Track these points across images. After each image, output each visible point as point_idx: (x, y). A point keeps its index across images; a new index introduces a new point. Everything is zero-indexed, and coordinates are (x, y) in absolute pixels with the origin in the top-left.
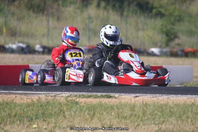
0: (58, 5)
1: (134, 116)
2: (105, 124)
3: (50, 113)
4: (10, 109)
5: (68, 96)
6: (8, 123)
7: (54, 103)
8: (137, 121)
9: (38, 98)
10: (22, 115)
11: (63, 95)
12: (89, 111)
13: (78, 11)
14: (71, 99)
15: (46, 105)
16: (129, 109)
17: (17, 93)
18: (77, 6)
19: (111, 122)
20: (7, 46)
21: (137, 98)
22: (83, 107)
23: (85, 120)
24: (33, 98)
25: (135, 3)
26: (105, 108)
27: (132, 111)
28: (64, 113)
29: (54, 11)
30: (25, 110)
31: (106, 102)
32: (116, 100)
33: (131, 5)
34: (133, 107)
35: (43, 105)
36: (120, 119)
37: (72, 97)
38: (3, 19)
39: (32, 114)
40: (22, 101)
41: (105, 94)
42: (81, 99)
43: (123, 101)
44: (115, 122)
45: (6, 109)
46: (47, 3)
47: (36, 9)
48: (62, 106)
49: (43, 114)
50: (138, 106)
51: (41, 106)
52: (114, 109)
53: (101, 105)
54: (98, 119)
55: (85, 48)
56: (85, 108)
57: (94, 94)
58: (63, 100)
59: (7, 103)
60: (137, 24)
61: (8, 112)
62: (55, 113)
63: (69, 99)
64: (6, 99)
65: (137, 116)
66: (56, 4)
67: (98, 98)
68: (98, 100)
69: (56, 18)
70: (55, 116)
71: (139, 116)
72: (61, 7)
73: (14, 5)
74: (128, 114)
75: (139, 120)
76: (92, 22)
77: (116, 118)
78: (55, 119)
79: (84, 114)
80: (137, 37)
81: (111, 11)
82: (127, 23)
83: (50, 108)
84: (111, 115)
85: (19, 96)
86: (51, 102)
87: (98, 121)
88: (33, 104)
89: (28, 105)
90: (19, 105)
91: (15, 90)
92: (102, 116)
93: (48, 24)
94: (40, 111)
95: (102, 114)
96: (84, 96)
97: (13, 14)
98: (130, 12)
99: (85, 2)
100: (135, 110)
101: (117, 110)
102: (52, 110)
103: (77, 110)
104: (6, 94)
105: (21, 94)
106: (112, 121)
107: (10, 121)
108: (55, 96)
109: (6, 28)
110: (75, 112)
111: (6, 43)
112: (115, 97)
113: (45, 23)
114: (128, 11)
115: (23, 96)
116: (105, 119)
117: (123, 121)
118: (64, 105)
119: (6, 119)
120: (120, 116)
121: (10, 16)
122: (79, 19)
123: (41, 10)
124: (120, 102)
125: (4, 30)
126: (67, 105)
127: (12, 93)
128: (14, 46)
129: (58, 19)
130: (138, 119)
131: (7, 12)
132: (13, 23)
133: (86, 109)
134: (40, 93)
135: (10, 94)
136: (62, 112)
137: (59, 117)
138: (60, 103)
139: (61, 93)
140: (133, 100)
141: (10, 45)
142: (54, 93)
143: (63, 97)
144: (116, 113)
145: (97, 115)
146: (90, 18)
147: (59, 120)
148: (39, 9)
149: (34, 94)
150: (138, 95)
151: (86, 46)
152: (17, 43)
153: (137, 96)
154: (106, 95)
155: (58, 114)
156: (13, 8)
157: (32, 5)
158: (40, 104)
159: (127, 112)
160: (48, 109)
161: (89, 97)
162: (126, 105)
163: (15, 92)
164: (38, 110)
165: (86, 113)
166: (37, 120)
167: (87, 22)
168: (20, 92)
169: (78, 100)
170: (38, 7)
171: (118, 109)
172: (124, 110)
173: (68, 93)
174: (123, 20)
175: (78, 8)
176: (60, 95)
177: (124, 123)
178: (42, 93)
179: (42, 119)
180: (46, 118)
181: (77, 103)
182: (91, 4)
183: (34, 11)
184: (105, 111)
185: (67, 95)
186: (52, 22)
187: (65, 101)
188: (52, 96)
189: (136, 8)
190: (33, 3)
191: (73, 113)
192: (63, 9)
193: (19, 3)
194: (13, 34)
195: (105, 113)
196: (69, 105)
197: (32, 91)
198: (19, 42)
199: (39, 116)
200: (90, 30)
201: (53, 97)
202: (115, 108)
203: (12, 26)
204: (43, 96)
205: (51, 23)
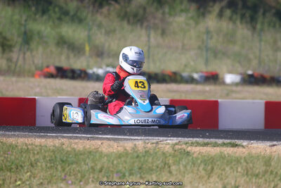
0: (164, 13)
1: (269, 173)
2: (228, 184)
3: (149, 167)
4: (94, 161)
5: (176, 144)
6: (90, 180)
7: (156, 153)
8: (273, 181)
9: (133, 146)
10: (111, 169)
11: (168, 141)
12: (205, 165)
13: (192, 22)
14: (180, 147)
15: (144, 156)
16: (262, 164)
17: (104, 139)
18: (190, 15)
19: (236, 181)
20: (90, 71)
21: (274, 148)
22: (197, 158)
23: (200, 178)
24: (126, 145)
25: (274, 11)
26: (228, 162)
27: (267, 166)
28: (169, 167)
29: (157, 21)
30: (115, 162)
31: (230, 152)
32: (244, 150)
33: (267, 14)
34: (268, 161)
35: (141, 155)
36: (250, 177)
37: (181, 145)
38: (86, 33)
39: (125, 168)
40: (111, 150)
41: (228, 141)
42: (193, 148)
43: (254, 151)
44: (242, 182)
45: (87, 161)
46: (148, 10)
47: (131, 19)
48: (166, 157)
49: (140, 168)
50: (275, 159)
51: (138, 157)
52: (241, 163)
53: (222, 157)
54: (219, 177)
55: (201, 74)
56: (199, 161)
57: (213, 140)
58: (168, 149)
59: (90, 152)
60: (275, 42)
61: (91, 164)
62: (158, 167)
63: (177, 147)
64: (88, 146)
65: (274, 173)
66: (161, 11)
67: (218, 146)
68: (217, 150)
69: (160, 31)
70: (157, 172)
71: (277, 173)
72: (167, 16)
73: (101, 13)
74: (261, 171)
75: (276, 180)
76: (211, 38)
77: (243, 175)
78: (157, 176)
79: (198, 170)
80: (276, 61)
81: (238, 22)
82: (261, 40)
83: (150, 160)
84: (237, 172)
85: (106, 143)
86: (151, 151)
87: (218, 180)
88: (126, 154)
89: (119, 156)
90: (107, 155)
91: (100, 134)
92: (224, 173)
93: (149, 41)
94: (136, 164)
95: (224, 169)
96: (198, 144)
97: (100, 26)
98: (266, 25)
99: (202, 10)
100: (271, 165)
101: (245, 164)
102: (152, 163)
103: (188, 163)
104: (88, 139)
105: (109, 139)
106: (238, 179)
107: (93, 177)
108: (157, 143)
109: (89, 45)
110: (185, 167)
111: (88, 66)
112: (243, 147)
113: (144, 38)
114: (263, 23)
115: (112, 143)
116: (227, 177)
117: (254, 180)
118: (170, 155)
119: (87, 175)
120: (249, 173)
121: (95, 28)
122: (193, 33)
123: (139, 20)
124: (249, 154)
125: (87, 48)
126: (174, 156)
127: (97, 138)
128: (100, 72)
129: (163, 33)
130: (275, 177)
131: (91, 23)
132: (100, 38)
133: (201, 162)
134: (136, 138)
135: (93, 139)
136: (166, 167)
137: (163, 174)
138: (164, 154)
139: (166, 138)
140: (268, 150)
141: (95, 70)
142: (156, 139)
143: (169, 144)
144: (244, 168)
145: (216, 170)
146: (208, 32)
147: (162, 177)
148: (137, 19)
149: (127, 139)
150: (275, 143)
151: (202, 72)
152: (104, 67)
153: (274, 145)
154: (230, 143)
155: (162, 169)
156: (99, 18)
157: (126, 13)
158: (135, 155)
159: (260, 168)
160: (147, 161)
161: (206, 144)
162: (258, 157)
163: (100, 136)
164: (134, 163)
165: (201, 168)
166: (131, 177)
167: (205, 37)
168: (109, 136)
169: (189, 149)
170: (135, 16)
171: (247, 163)
172: (255, 165)
173: (175, 138)
174: (255, 35)
175: (192, 18)
176: (165, 142)
177: (255, 182)
178: (139, 138)
179: (139, 176)
180: (144, 174)
181: (188, 154)
182: (210, 12)
183: (128, 22)
184: (227, 165)
185: (174, 142)
186: (155, 38)
187: (171, 150)
188: (153, 143)
189: (274, 19)
190: (128, 10)
191: (182, 168)
192: (171, 19)
193: (109, 10)
194: (99, 53)
195: (227, 169)
196: (177, 156)
197: (125, 135)
198: (108, 66)
199: (134, 171)
200: (207, 49)
201: (154, 145)
202: (242, 161)
203: (97, 42)
204: (140, 142)
205: (152, 40)
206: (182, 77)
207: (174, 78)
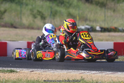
206: (119, 30)
207: (115, 30)
